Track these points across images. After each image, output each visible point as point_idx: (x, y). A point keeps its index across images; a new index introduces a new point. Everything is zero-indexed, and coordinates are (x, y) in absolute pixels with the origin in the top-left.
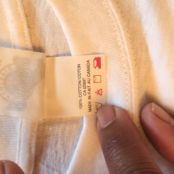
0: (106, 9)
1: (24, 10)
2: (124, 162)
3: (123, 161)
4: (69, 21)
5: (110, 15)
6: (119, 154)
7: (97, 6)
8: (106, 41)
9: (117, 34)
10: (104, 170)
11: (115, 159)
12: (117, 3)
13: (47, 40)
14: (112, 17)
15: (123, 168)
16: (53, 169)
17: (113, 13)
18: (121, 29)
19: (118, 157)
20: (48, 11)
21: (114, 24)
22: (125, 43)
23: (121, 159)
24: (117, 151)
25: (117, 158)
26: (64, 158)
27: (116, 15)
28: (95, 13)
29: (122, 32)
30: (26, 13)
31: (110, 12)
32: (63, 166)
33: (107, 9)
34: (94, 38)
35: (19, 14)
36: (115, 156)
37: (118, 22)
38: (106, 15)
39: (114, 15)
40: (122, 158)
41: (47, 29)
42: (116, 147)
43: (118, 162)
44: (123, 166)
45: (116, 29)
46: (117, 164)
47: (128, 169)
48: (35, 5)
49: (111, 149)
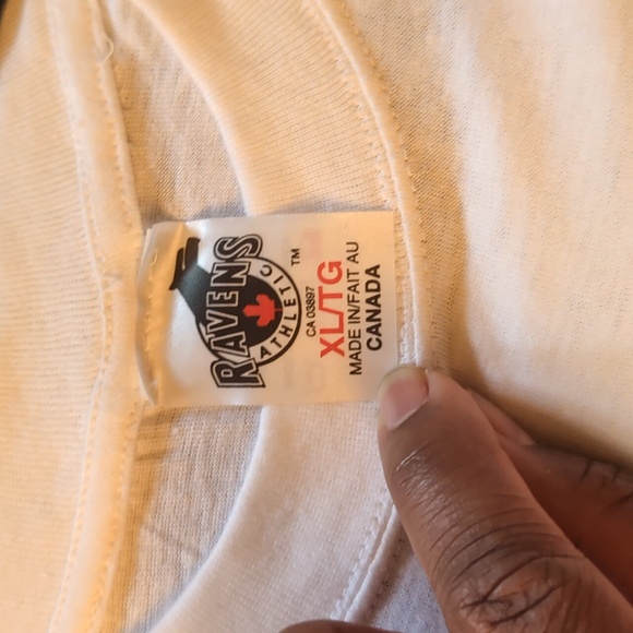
0: (348, 96)
1: (119, 89)
2: (455, 515)
3: (452, 513)
4: (243, 125)
5: (359, 114)
6: (438, 493)
7: (325, 87)
8: (346, 185)
9: (378, 167)
10: (321, 549)
11: (427, 510)
12: (381, 78)
13: (180, 178)
14: (366, 118)
15: (453, 530)
16: (180, 545)
17: (367, 106)
18: (388, 154)
19: (434, 503)
20: (186, 96)
21: (370, 140)
22: (398, 193)
23: (444, 508)
24: (431, 485)
25: (432, 506)
26: (211, 515)
27: (376, 114)
28: (317, 105)
29: (392, 162)
30: (123, 100)
31: (361, 105)
32: (207, 536)
33: (353, 96)
34: (312, 175)
35: (103, 103)
36: (428, 499)
37: (382, 133)
38: (347, 113)
39: (370, 113)
40: (447, 503)
41: (181, 148)
42: (426, 474)
43: (435, 516)
44: (453, 527)
45: (374, 153)
46: (434, 521)
47: (468, 532)
48: (150, 78)
49: (413, 480)
